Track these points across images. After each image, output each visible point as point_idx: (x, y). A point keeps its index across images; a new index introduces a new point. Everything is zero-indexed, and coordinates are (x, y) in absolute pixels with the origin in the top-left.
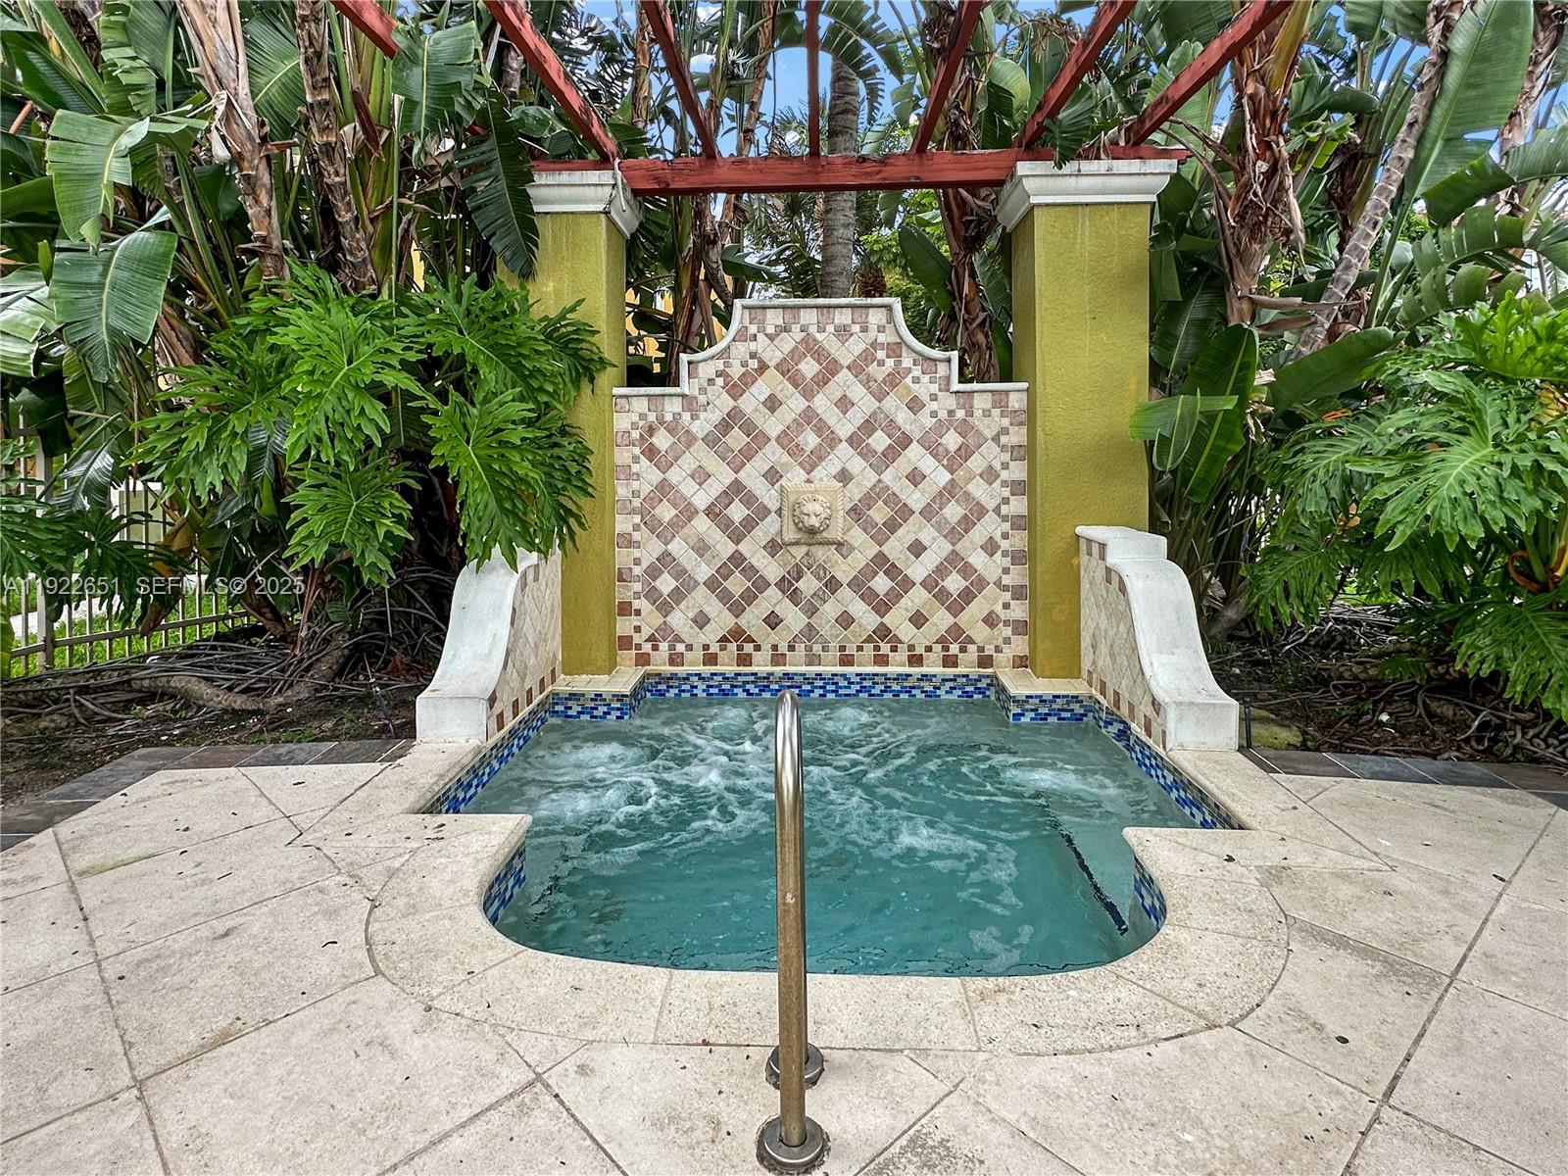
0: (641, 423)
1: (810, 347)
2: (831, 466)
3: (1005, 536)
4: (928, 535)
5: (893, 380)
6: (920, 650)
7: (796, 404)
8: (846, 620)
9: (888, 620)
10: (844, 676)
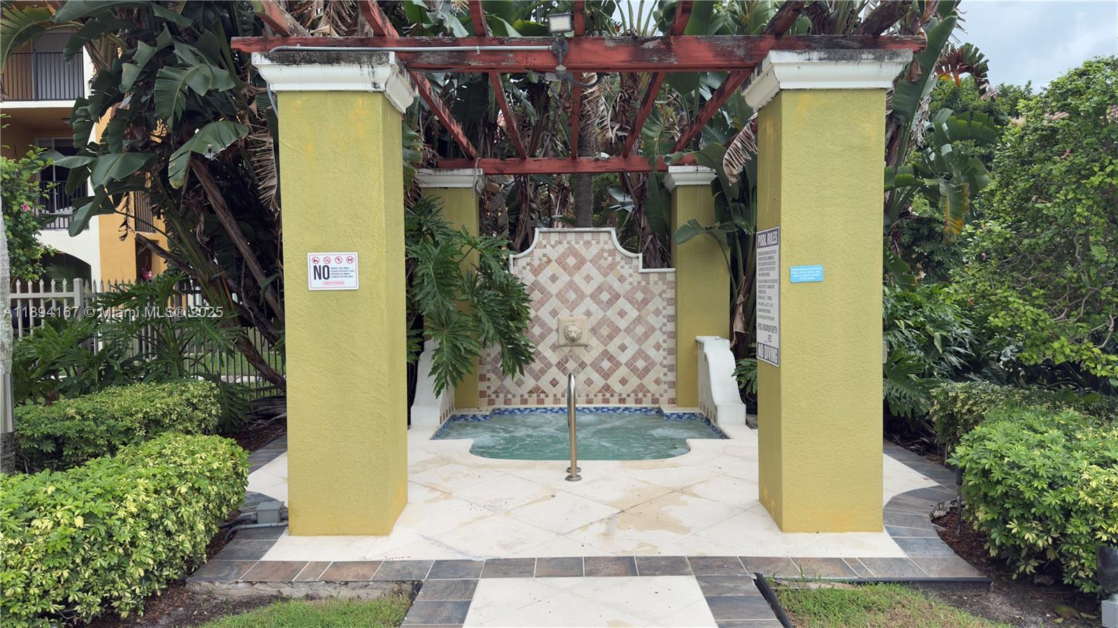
1: (572, 252)
2: (581, 309)
3: (665, 341)
5: (612, 267)
6: (624, 396)
8: (589, 382)
9: (609, 382)
10: (588, 408)
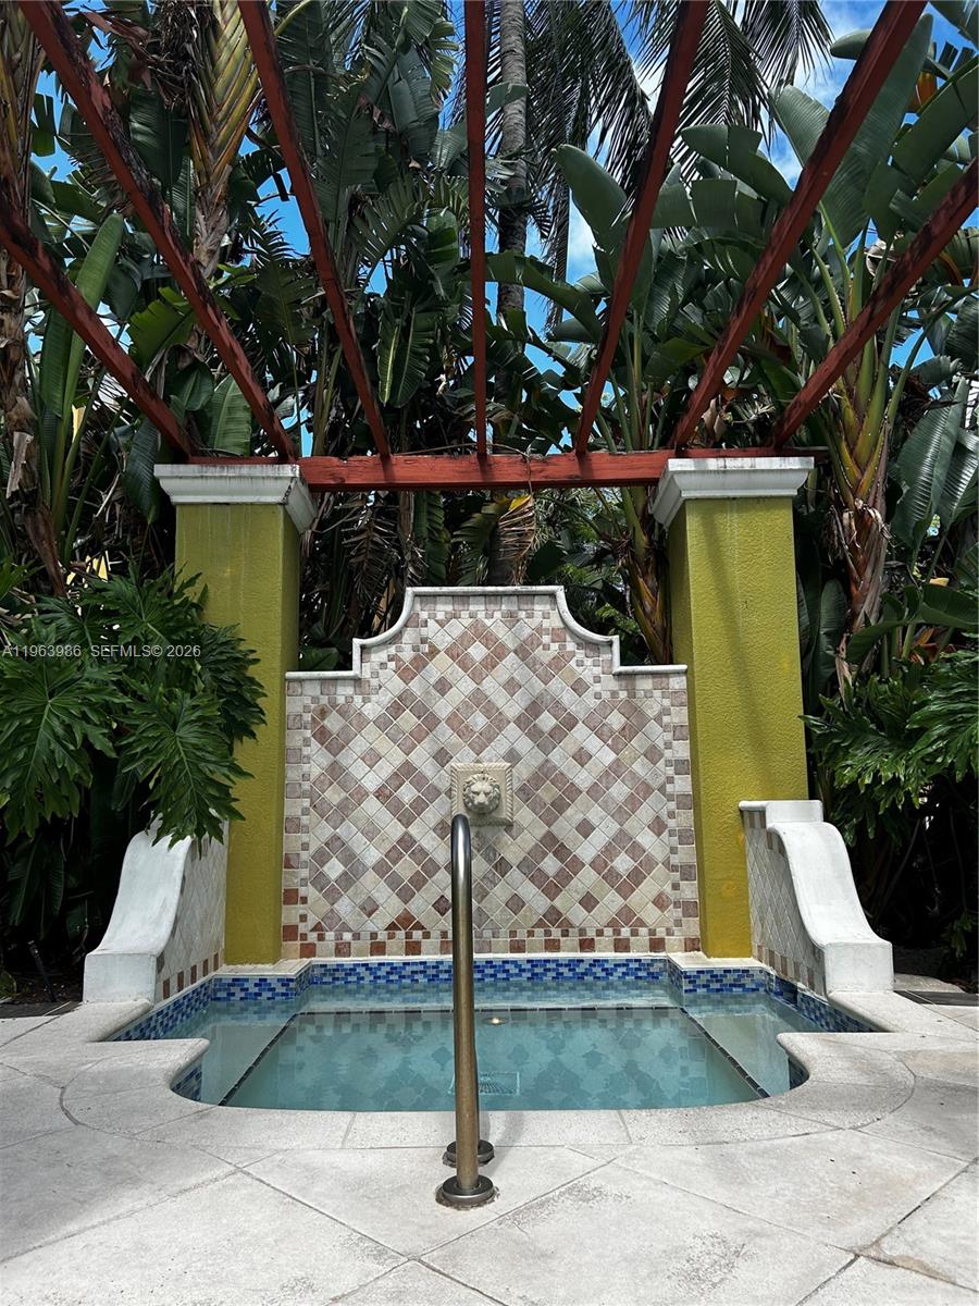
0: (313, 706)
1: (480, 633)
2: (500, 745)
3: (671, 815)
4: (595, 814)
5: (559, 663)
6: (591, 934)
7: (464, 686)
8: (516, 903)
9: (558, 903)
10: (515, 962)
